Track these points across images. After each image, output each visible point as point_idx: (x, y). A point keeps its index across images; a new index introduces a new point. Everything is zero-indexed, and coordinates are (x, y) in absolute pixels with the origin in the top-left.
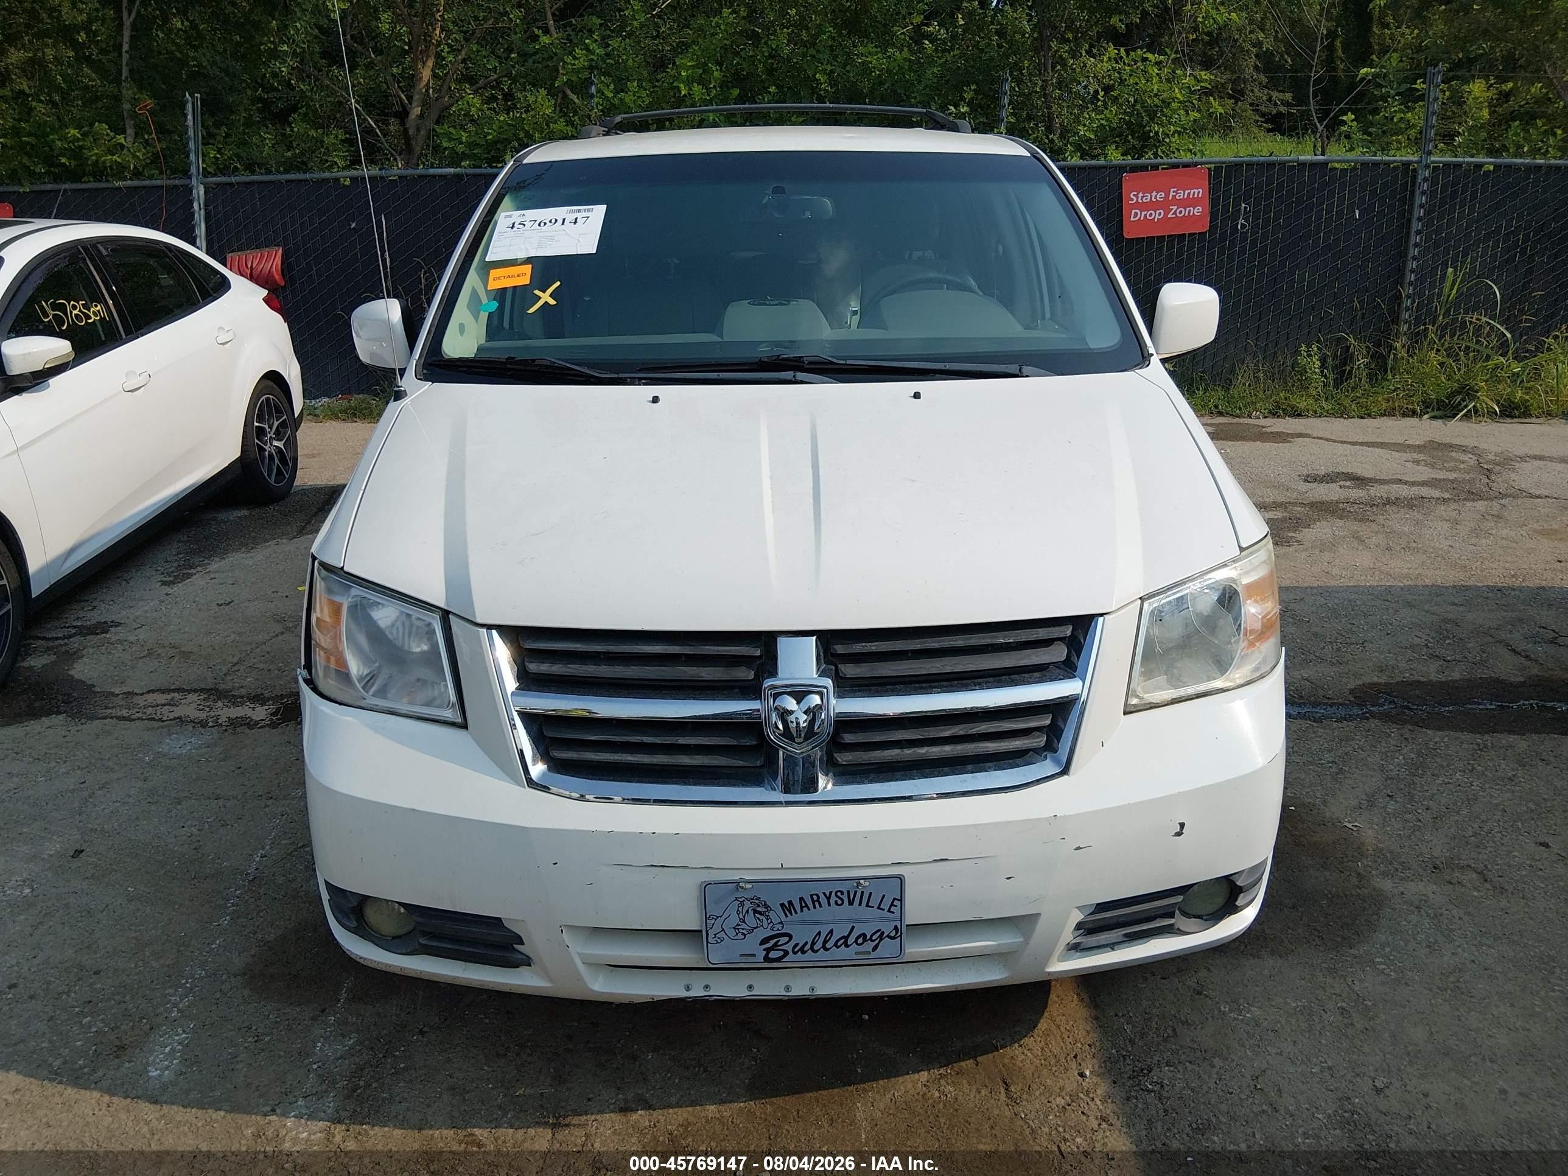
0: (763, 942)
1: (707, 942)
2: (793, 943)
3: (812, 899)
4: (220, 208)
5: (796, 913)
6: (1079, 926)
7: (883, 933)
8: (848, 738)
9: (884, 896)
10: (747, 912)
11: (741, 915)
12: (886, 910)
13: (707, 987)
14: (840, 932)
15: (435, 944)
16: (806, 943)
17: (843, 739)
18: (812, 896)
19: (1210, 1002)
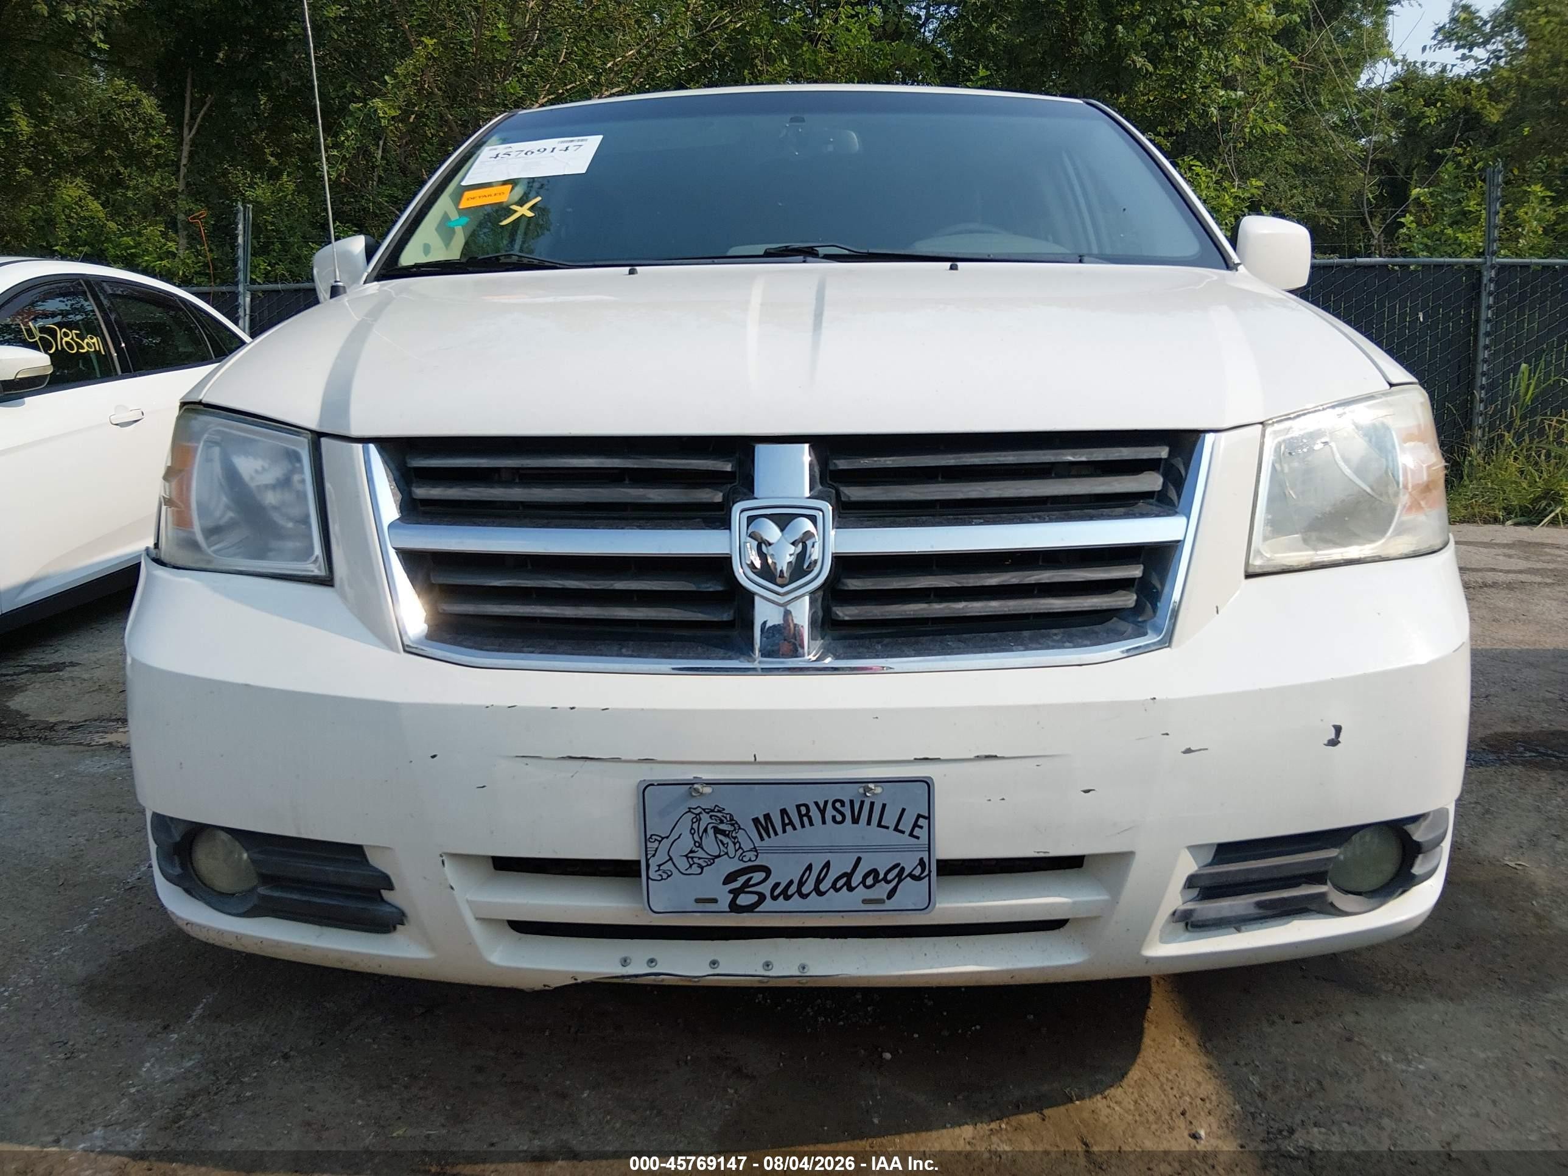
0: (730, 878)
1: (648, 878)
2: (771, 882)
3: (799, 811)
4: (266, 312)
5: (776, 834)
6: (1191, 882)
7: (903, 869)
8: (854, 584)
9: (904, 810)
10: (705, 830)
11: (696, 836)
12: (908, 832)
13: (652, 961)
14: (841, 865)
15: (276, 894)
16: (791, 882)
17: (846, 585)
18: (798, 807)
19: (1365, 1050)
